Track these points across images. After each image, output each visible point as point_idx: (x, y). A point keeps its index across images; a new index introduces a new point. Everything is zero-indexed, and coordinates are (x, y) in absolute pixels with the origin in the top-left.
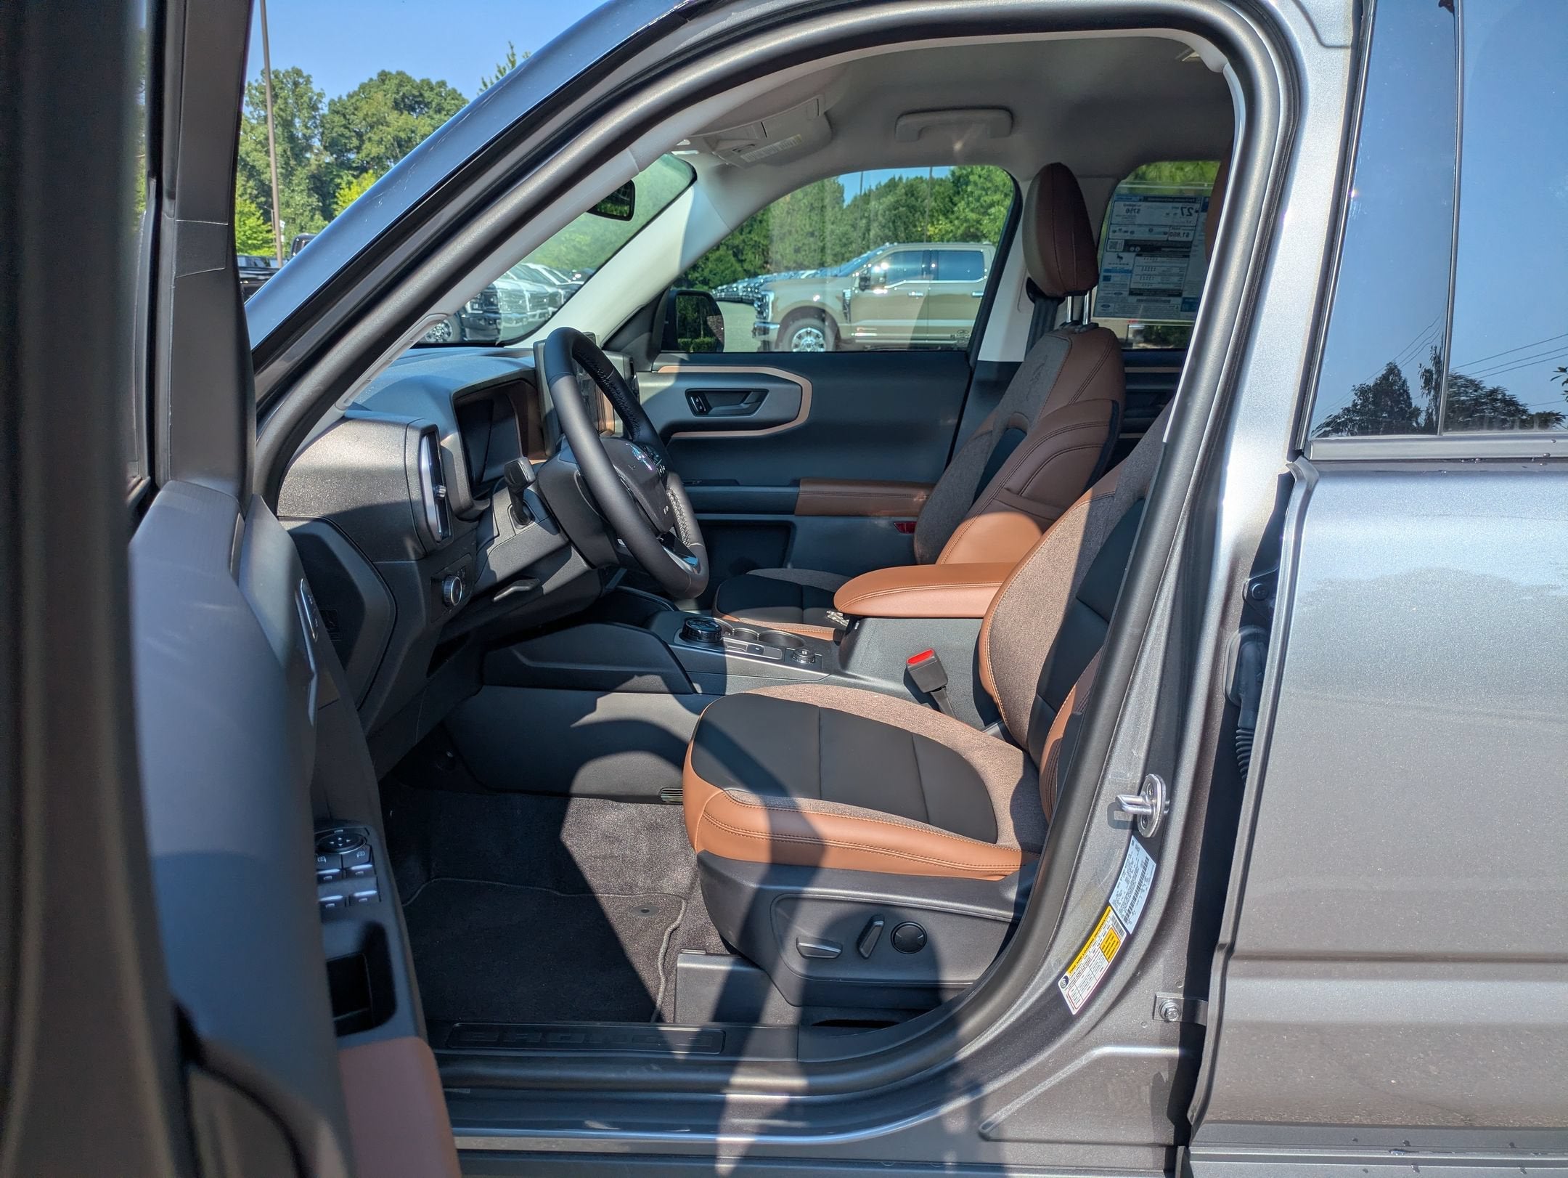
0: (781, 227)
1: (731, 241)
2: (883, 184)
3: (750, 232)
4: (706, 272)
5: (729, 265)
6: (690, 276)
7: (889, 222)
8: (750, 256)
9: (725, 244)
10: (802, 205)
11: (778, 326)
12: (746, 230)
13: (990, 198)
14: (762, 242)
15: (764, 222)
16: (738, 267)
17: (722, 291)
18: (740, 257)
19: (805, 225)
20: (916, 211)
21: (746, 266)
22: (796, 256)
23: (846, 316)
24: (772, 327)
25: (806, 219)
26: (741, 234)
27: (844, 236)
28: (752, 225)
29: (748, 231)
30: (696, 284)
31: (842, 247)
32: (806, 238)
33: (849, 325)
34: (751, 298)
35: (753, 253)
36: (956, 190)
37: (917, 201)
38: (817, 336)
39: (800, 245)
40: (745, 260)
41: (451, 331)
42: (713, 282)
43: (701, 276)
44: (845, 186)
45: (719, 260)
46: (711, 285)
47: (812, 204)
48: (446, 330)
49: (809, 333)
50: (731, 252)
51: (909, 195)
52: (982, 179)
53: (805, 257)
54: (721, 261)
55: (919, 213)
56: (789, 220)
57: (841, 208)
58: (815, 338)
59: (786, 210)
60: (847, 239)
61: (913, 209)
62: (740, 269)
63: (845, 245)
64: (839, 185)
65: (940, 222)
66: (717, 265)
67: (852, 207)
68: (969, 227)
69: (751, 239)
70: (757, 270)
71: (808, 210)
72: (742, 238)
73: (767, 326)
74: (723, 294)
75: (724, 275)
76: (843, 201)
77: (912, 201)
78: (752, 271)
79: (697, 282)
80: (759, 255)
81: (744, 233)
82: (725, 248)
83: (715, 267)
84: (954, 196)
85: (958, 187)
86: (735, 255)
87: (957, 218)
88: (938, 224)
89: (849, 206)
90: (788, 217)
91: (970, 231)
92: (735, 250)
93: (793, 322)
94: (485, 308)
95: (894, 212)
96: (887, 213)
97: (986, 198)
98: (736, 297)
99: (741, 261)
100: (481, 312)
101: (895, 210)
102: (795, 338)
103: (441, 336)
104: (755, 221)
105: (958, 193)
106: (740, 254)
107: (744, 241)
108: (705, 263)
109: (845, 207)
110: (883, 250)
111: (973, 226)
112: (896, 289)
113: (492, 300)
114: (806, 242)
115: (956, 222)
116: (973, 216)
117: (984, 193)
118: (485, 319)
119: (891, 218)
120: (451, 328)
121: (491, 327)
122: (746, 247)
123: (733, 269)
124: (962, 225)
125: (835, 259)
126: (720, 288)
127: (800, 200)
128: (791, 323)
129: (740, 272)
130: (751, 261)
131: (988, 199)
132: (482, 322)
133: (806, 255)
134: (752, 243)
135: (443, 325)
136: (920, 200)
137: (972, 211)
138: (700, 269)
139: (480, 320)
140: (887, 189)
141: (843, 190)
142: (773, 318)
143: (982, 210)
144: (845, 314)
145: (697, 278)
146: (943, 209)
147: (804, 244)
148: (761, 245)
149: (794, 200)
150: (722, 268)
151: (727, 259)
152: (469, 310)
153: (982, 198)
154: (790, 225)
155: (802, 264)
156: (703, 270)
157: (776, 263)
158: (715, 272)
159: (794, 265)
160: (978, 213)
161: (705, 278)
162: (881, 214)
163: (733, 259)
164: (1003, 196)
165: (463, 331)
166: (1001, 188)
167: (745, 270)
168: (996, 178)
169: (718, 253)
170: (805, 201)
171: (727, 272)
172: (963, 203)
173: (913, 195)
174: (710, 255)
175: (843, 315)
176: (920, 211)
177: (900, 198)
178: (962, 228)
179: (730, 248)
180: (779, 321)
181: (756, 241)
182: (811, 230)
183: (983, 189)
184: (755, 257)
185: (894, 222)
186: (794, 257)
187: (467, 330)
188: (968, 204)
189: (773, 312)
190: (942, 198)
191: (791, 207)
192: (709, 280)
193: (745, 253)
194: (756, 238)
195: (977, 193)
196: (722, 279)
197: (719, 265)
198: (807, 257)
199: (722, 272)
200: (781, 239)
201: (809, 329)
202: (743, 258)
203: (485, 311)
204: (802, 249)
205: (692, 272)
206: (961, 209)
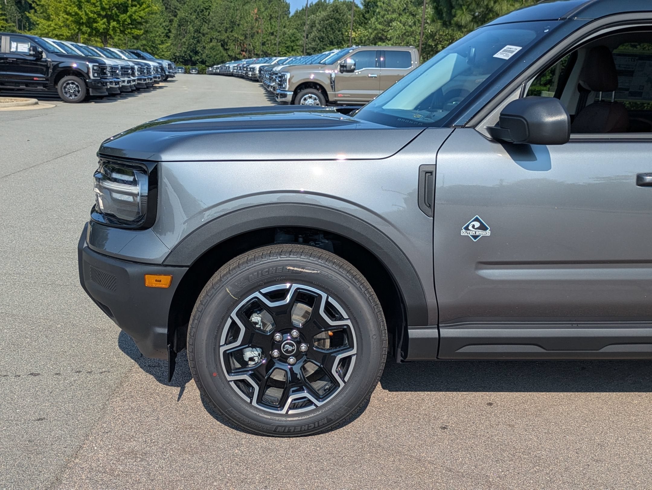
0: (252, 29)
1: (220, 36)
2: (314, 3)
3: (232, 32)
4: (204, 56)
5: (219, 52)
6: (193, 58)
7: (323, 28)
8: (232, 47)
9: (216, 38)
10: (265, 15)
11: (292, 93)
12: (230, 30)
13: (391, 16)
14: (240, 37)
15: (240, 25)
16: (224, 53)
17: (217, 68)
18: (226, 47)
19: (268, 28)
20: (340, 22)
21: (230, 53)
22: (263, 47)
23: (332, 88)
24: (288, 93)
25: (268, 24)
26: (226, 32)
27: (292, 36)
28: (233, 27)
29: (230, 31)
30: (197, 63)
31: (291, 42)
32: (268, 36)
33: (334, 93)
34: (240, 73)
35: (234, 45)
36: (367, 10)
37: (340, 15)
38: (315, 99)
39: (265, 40)
40: (229, 48)
41: (80, 90)
42: (208, 62)
43: (201, 59)
44: (290, 4)
45: (212, 48)
46: (207, 64)
47: (271, 15)
48: (77, 89)
49: (310, 97)
50: (220, 44)
51: (335, 12)
52: (385, 5)
53: (268, 48)
54: (214, 49)
55: (341, 23)
56: (257, 25)
57: (288, 17)
58: (314, 100)
59: (254, 18)
60: (295, 37)
61: (338, 21)
62: (225, 54)
63: (293, 41)
64: (287, 3)
65: (359, 30)
66: (211, 51)
67: (295, 17)
68: (377, 34)
69: (233, 36)
70: (236, 56)
71: (269, 18)
72: (226, 35)
73: (286, 93)
74: (218, 70)
75: (215, 58)
76: (289, 13)
77: (337, 16)
78: (234, 56)
79: (198, 62)
80: (238, 46)
81: (227, 32)
82: (216, 41)
83: (209, 53)
84: (366, 14)
85: (368, 8)
86: (222, 46)
87: (370, 28)
88: (357, 31)
89: (293, 16)
90: (256, 23)
91: (378, 35)
92: (222, 42)
93: (301, 91)
94: (101, 76)
95: (326, 22)
96: (322, 22)
97: (388, 16)
98: (229, 72)
99: (226, 50)
100: (99, 78)
101: (327, 21)
102: (302, 100)
103: (73, 92)
104: (235, 24)
105: (368, 12)
106: (226, 45)
107: (228, 37)
108: (203, 51)
109: (290, 17)
110: (353, 50)
111: (380, 33)
112: (360, 73)
113: (105, 71)
114: (269, 38)
115: (370, 30)
116: (380, 27)
117: (386, 13)
118: (101, 83)
119: (324, 26)
120: (80, 88)
121: (104, 87)
122: (229, 41)
123: (222, 54)
124: (373, 32)
125: (288, 50)
126: (215, 66)
127: (263, 12)
128: (299, 91)
129: (225, 56)
130: (233, 50)
131: (389, 17)
132: (100, 85)
133: (269, 46)
134: (233, 38)
135: (75, 86)
136: (342, 15)
137: (380, 23)
138: (200, 54)
139: (98, 83)
140: (317, 7)
141: (289, 6)
142: (289, 88)
143: (386, 23)
144: (332, 86)
145: (198, 59)
146: (359, 21)
147: (267, 40)
148: (239, 40)
149: (259, 12)
150: (215, 53)
151: (217, 48)
152: (92, 77)
153: (386, 16)
154: (258, 27)
155: (266, 52)
156: (202, 55)
157: (249, 51)
158: (210, 56)
159: (261, 53)
160: (383, 25)
161: (203, 60)
162: (318, 23)
163: (221, 49)
164: (398, 15)
165: (88, 91)
166: (397, 10)
167: (229, 55)
168: (394, 5)
169: (211, 44)
170: (266, 13)
171: (217, 56)
172: (374, 18)
173: (337, 12)
174: (206, 45)
175: (330, 87)
176: (342, 22)
177: (329, 13)
178: (374, 34)
179: (219, 41)
180: (293, 89)
181: (236, 37)
182: (272, 31)
183: (386, 10)
184: (235, 47)
185: (326, 28)
186: (261, 48)
187: (90, 90)
188: (377, 19)
189: (289, 85)
190: (358, 15)
191: (257, 16)
192: (206, 61)
193: (228, 44)
194: (236, 36)
195: (382, 13)
196: (214, 61)
197: (212, 52)
198: (270, 48)
199: (215, 56)
200: (252, 36)
201: (310, 95)
202: (228, 48)
203: (101, 78)
204: (266, 43)
205: (194, 56)
206: (373, 22)
